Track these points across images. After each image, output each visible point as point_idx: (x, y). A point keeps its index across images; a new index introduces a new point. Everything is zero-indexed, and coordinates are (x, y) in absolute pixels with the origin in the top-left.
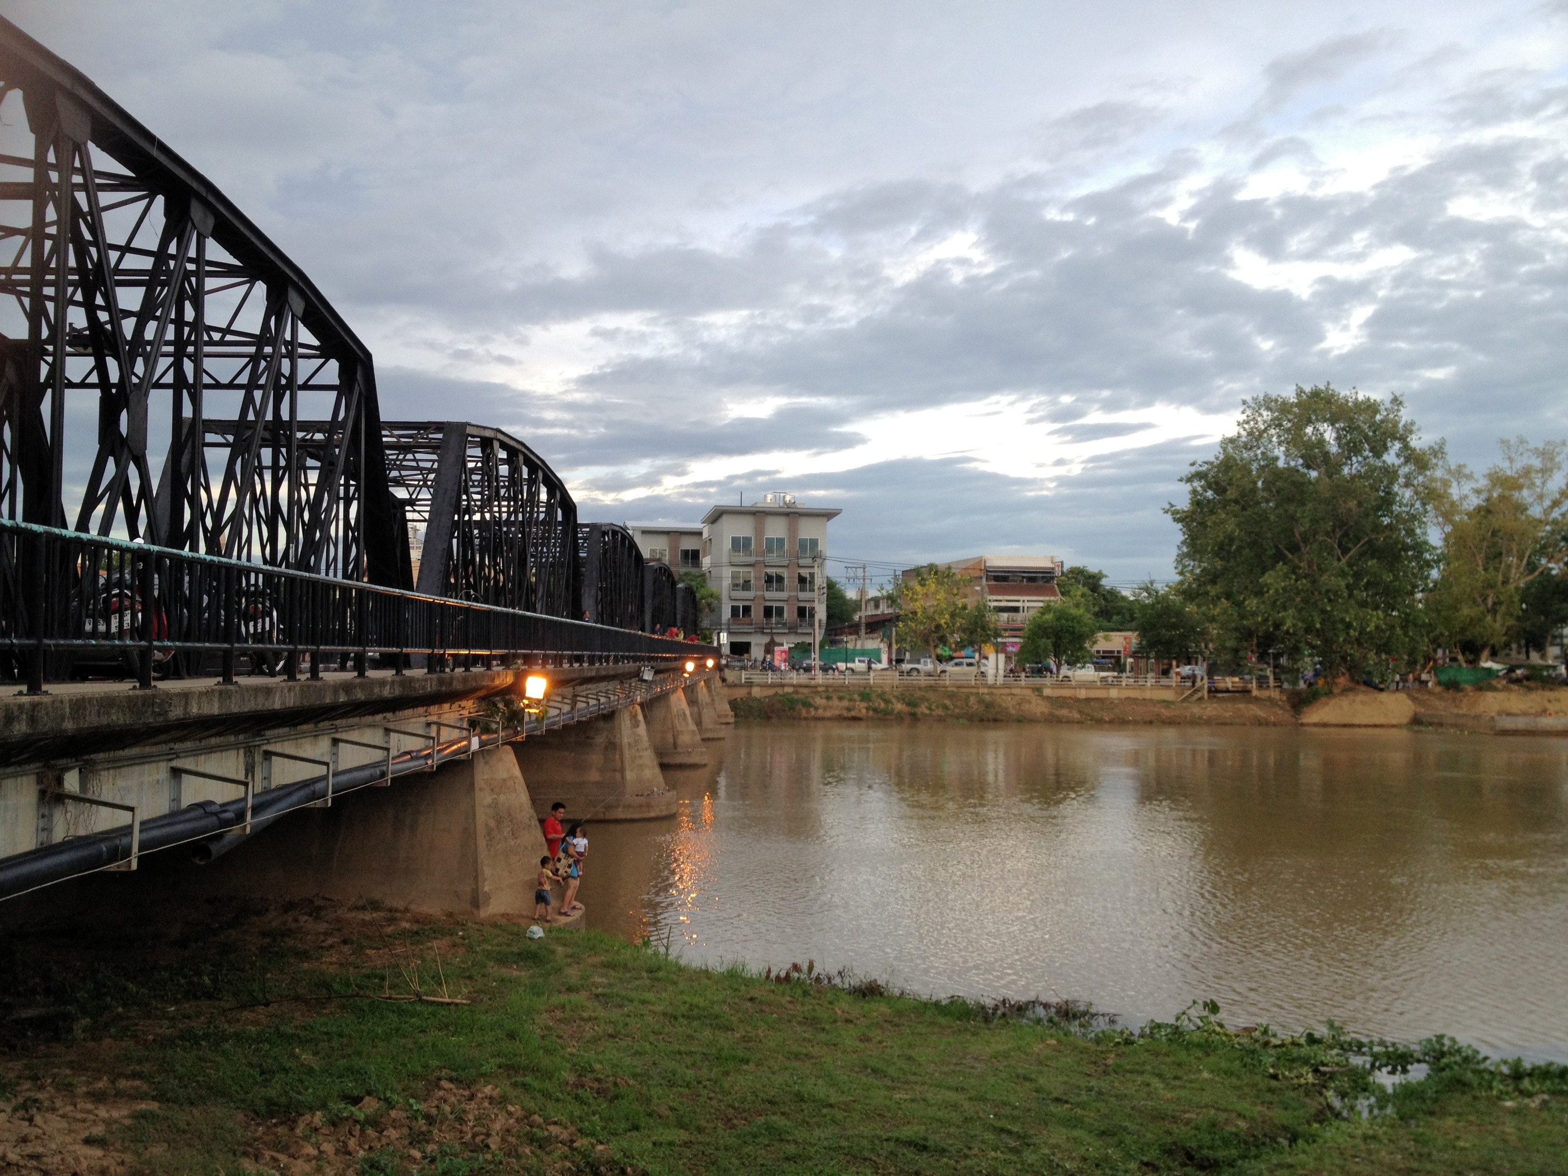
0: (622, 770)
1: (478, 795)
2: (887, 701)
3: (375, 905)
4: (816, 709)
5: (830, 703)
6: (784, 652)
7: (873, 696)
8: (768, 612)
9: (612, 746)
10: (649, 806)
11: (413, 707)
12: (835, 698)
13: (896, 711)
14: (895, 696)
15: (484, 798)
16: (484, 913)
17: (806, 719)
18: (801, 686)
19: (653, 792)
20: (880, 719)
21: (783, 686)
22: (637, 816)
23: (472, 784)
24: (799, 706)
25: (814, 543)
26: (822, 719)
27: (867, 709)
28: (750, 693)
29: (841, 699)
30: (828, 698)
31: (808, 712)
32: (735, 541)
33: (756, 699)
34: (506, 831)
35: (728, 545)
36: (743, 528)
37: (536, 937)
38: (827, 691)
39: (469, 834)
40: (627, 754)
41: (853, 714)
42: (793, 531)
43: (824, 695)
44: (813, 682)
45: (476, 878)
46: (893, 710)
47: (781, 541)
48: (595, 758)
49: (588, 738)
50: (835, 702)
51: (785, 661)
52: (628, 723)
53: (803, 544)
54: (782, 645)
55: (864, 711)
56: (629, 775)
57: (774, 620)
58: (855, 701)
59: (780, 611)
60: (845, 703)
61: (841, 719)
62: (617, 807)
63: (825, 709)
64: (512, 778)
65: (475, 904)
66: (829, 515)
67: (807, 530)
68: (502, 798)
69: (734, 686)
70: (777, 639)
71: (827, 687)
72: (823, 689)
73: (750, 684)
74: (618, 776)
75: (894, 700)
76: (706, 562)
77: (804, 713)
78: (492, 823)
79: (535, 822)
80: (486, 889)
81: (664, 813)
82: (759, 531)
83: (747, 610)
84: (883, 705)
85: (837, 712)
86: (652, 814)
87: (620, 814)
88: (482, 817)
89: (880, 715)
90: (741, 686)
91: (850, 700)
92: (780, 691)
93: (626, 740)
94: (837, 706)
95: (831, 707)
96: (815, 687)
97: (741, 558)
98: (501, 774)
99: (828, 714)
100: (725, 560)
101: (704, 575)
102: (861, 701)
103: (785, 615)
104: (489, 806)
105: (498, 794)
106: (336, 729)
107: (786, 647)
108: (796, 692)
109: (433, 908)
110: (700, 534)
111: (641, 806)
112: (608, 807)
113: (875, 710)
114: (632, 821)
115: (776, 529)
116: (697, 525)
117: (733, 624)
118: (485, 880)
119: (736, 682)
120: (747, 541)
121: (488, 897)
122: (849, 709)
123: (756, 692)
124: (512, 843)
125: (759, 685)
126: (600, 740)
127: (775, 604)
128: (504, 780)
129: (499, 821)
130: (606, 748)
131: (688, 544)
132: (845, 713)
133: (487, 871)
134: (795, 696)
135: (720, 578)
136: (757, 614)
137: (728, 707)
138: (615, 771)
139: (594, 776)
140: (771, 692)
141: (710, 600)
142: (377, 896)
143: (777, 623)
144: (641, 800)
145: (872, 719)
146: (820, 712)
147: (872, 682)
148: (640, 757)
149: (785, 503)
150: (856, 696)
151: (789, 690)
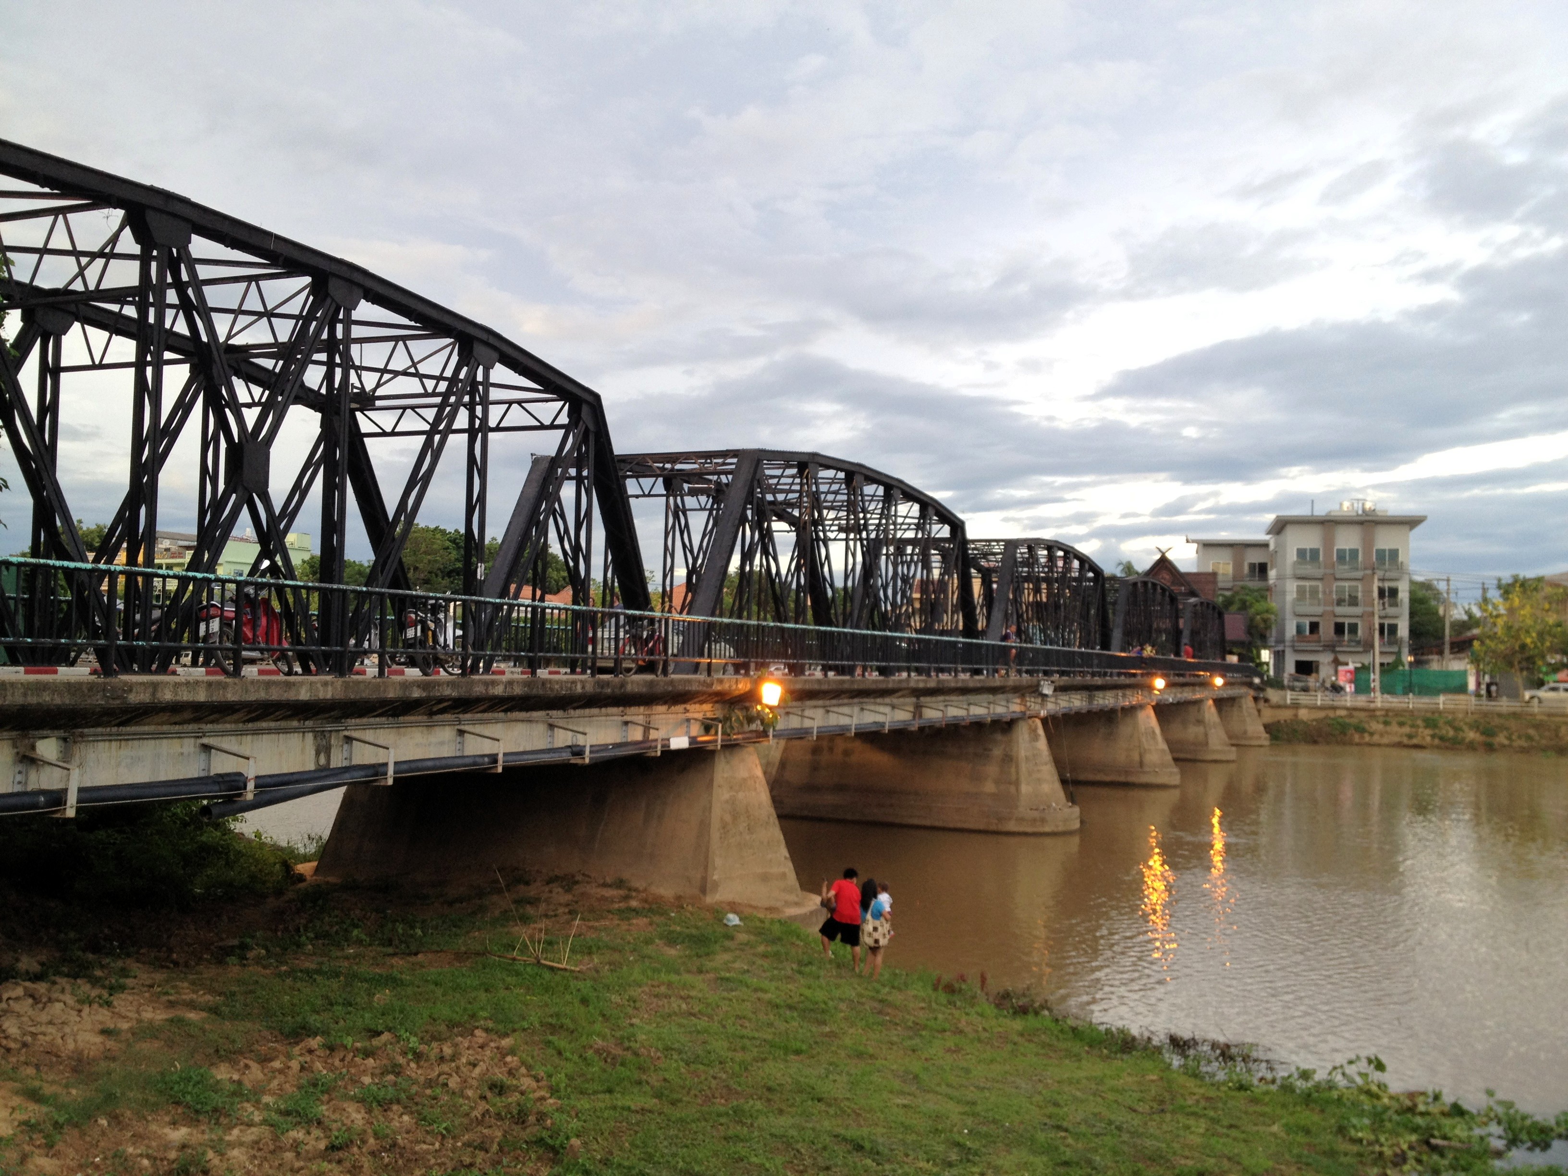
0: (1017, 783)
1: (716, 790)
2: (1457, 729)
3: (620, 884)
4: (1371, 734)
5: (1388, 729)
6: (1350, 672)
7: (1441, 723)
8: (1339, 629)
9: (1008, 759)
10: (1043, 820)
11: (601, 707)
12: (1394, 723)
13: (1467, 740)
14: (1466, 724)
15: (721, 795)
16: (709, 900)
17: (1358, 744)
18: (1355, 709)
19: (1049, 806)
20: (1447, 748)
21: (1334, 708)
22: (1029, 830)
23: (712, 781)
24: (1351, 731)
25: (1394, 553)
26: (1379, 745)
27: (1433, 736)
28: (1296, 715)
29: (1401, 724)
30: (1386, 723)
31: (1362, 737)
32: (1301, 553)
33: (1303, 722)
34: (742, 826)
35: (1292, 556)
36: (1311, 539)
37: (731, 924)
38: (1387, 715)
39: (704, 826)
40: (1023, 767)
41: (1415, 741)
42: (1368, 542)
43: (1381, 719)
44: (1372, 706)
45: (706, 868)
46: (1464, 739)
47: (1354, 553)
48: (992, 770)
49: (985, 750)
50: (1395, 728)
51: (1350, 682)
52: (1026, 736)
53: (1381, 553)
54: (1347, 664)
55: (1428, 739)
56: (1025, 789)
57: (1346, 636)
58: (1418, 727)
59: (1353, 628)
60: (1406, 730)
61: (1400, 745)
62: (1010, 819)
63: (1382, 735)
64: (754, 778)
65: (703, 890)
66: (1411, 523)
67: (1385, 540)
68: (741, 795)
69: (1278, 707)
70: (1342, 658)
71: (1387, 710)
72: (1383, 713)
73: (1296, 706)
74: (1012, 789)
75: (1465, 728)
76: (1272, 574)
77: (1357, 738)
78: (728, 818)
79: (774, 819)
80: (715, 877)
81: (1061, 828)
82: (1328, 541)
83: (1314, 627)
84: (1451, 733)
85: (1396, 739)
86: (1047, 829)
87: (1012, 826)
88: (718, 812)
89: (1447, 744)
90: (1286, 707)
91: (1412, 726)
92: (1331, 714)
93: (1023, 753)
94: (1397, 732)
95: (1387, 733)
96: (1374, 710)
97: (1308, 569)
98: (742, 772)
99: (1385, 740)
100: (1289, 571)
101: (1268, 589)
102: (1426, 727)
103: (1360, 632)
104: (727, 802)
105: (737, 792)
106: (460, 722)
107: (1351, 667)
108: (1351, 716)
109: (666, 891)
110: (1265, 545)
111: (1035, 820)
112: (1000, 819)
113: (1442, 738)
114: (1026, 834)
115: (1348, 540)
116: (1262, 537)
117: (1298, 641)
118: (715, 868)
119: (1282, 703)
120: (1315, 553)
121: (716, 885)
122: (1410, 737)
123: (1303, 714)
124: (748, 837)
125: (1306, 707)
126: (997, 752)
127: (1347, 621)
128: (745, 780)
129: (735, 817)
130: (1003, 760)
131: (1255, 557)
132: (1405, 741)
133: (718, 862)
134: (1347, 720)
135: (1284, 593)
136: (1327, 631)
137: (1262, 729)
138: (1010, 783)
139: (989, 787)
140: (1321, 714)
141: (1266, 616)
142: (626, 875)
143: (1350, 641)
144: (1036, 814)
145: (1438, 747)
146: (1376, 738)
147: (1441, 706)
148: (1038, 771)
149: (1364, 510)
150: (1419, 722)
151: (1343, 713)
